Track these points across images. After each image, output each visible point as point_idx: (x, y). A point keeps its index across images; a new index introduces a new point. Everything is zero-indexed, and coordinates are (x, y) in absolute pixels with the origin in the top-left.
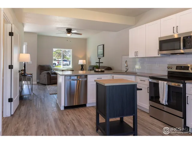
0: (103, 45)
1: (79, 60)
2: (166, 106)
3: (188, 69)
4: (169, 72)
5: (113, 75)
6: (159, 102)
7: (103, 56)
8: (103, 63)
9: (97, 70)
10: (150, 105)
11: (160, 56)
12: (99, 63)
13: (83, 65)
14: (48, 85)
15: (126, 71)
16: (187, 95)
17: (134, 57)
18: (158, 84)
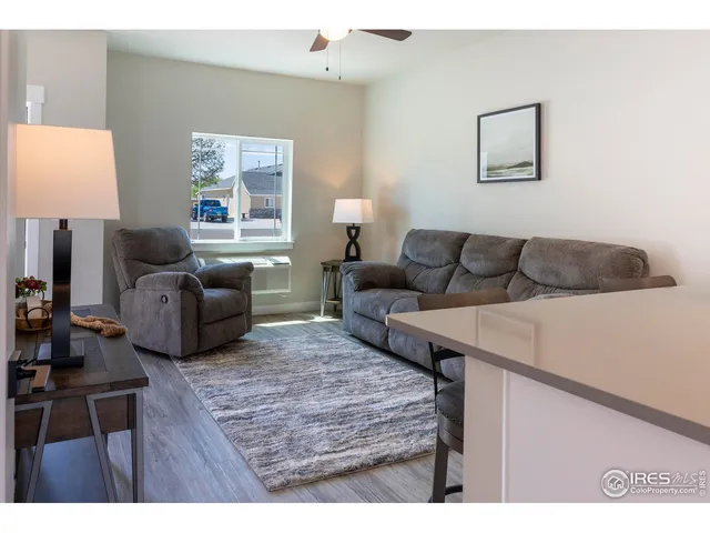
0: (539, 107)
1: (337, 201)
7: (539, 177)
13: (358, 229)
14: (185, 358)
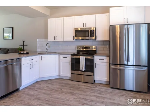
0: (12, 28)
2: (85, 71)
3: (89, 49)
4: (77, 50)
5: (41, 56)
6: (79, 70)
8: (27, 45)
9: (22, 52)
10: (72, 74)
11: (74, 40)
12: (23, 45)
15: (46, 52)
16: (95, 63)
17: (53, 40)
18: (79, 59)
